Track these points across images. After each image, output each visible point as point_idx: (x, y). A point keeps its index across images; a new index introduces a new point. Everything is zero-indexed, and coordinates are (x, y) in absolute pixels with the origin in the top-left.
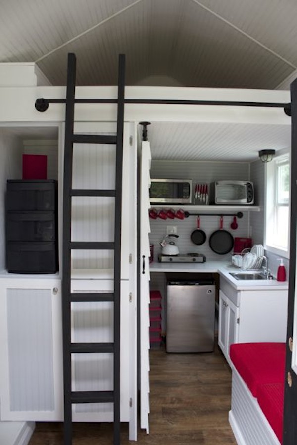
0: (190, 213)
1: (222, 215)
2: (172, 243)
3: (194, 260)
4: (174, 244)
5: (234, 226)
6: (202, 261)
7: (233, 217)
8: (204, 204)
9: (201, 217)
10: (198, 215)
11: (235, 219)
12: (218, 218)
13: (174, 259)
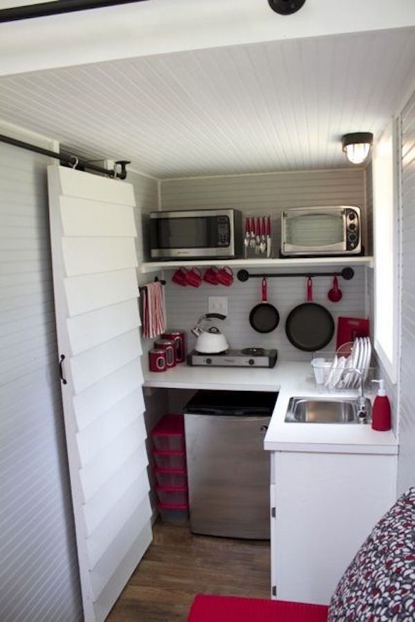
0: (250, 272)
1: (310, 276)
2: (214, 330)
3: (251, 362)
4: (218, 332)
5: (335, 295)
6: (267, 364)
7: (332, 278)
8: (262, 255)
9: (269, 279)
10: (265, 276)
11: (335, 282)
12: (302, 282)
13: (215, 360)
